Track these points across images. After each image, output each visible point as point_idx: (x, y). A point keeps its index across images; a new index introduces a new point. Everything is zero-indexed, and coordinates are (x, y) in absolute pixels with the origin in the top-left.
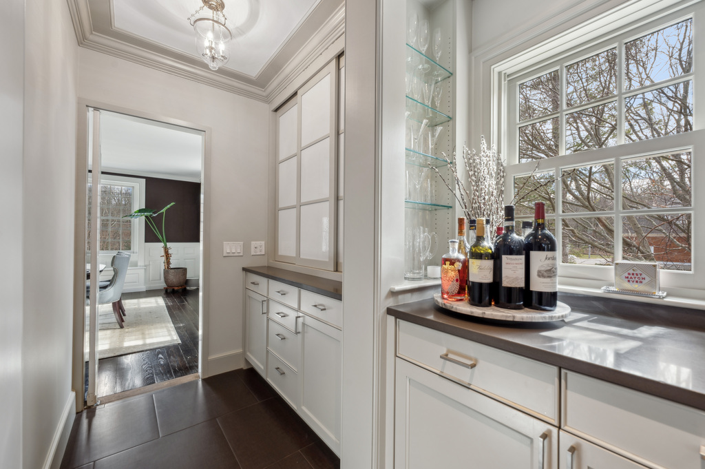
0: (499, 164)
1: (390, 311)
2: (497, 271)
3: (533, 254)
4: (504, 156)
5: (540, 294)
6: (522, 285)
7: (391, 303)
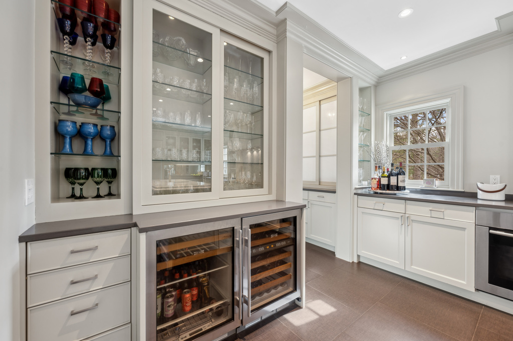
0: (387, 146)
1: (355, 194)
2: (389, 181)
3: (399, 176)
4: (388, 143)
5: (401, 187)
6: (396, 184)
7: (355, 192)
